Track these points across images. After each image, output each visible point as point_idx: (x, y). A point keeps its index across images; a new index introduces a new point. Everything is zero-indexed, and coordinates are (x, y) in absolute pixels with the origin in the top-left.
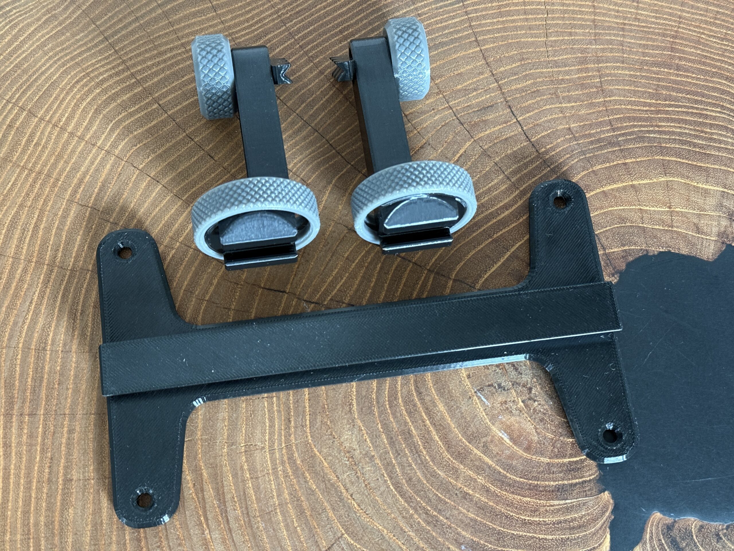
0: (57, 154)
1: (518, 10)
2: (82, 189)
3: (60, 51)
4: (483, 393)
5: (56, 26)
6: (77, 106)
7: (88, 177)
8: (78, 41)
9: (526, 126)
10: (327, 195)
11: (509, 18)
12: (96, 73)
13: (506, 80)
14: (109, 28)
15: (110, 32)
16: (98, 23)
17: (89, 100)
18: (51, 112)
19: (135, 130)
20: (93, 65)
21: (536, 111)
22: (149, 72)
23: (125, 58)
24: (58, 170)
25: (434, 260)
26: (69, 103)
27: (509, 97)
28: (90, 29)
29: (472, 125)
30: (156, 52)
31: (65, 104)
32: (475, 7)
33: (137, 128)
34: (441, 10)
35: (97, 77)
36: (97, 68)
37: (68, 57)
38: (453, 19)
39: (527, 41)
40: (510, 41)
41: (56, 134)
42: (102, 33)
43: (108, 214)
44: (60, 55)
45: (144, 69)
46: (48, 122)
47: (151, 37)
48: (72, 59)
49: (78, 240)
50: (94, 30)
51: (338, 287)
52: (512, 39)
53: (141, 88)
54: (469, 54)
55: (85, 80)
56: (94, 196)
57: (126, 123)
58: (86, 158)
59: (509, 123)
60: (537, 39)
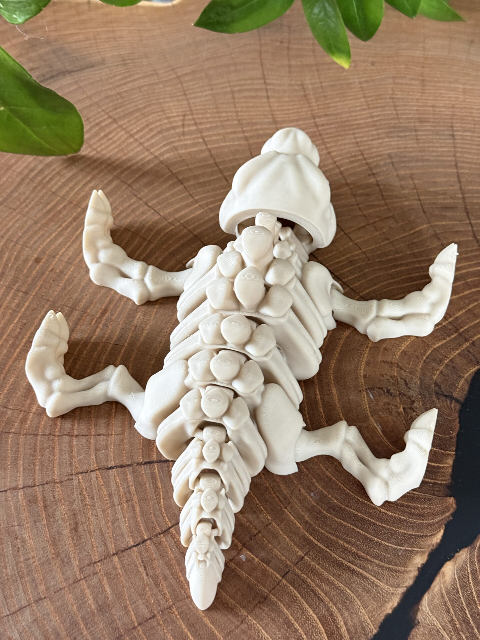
4: (372, 392)
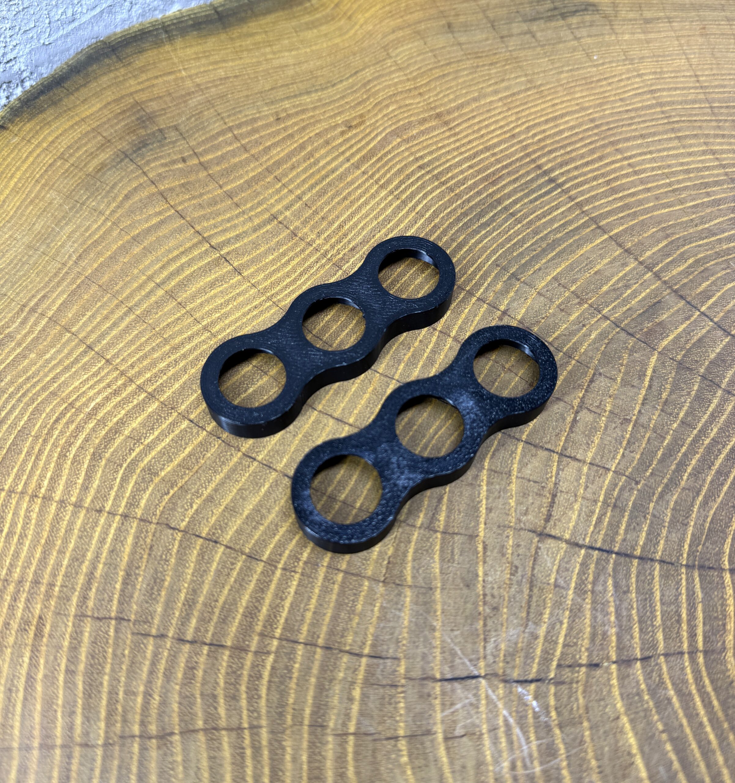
0: (43, 541)
1: (632, 182)
2: (94, 590)
3: (24, 383)
5: (14, 349)
6: (63, 456)
7: (101, 566)
8: (48, 361)
9: (715, 316)
10: (485, 488)
11: (626, 193)
12: (84, 399)
13: (660, 265)
14: (92, 331)
15: (94, 337)
16: (74, 330)
17: (80, 441)
18: (25, 477)
19: (162, 469)
20: (77, 389)
21: (719, 294)
22: (165, 378)
23: (123, 368)
24: (49, 569)
25: (686, 547)
26: (50, 456)
27: (676, 284)
28: (64, 340)
29: (647, 333)
30: (168, 347)
31: (44, 458)
32: (579, 190)
33: (164, 465)
34: (538, 202)
35: (86, 405)
36: (84, 392)
37: (38, 388)
38: (557, 209)
39: (662, 214)
40: (641, 218)
41: (37, 510)
42: (82, 341)
43: (145, 622)
44: (25, 387)
45: (156, 376)
46: (22, 493)
47: (157, 329)
48: (44, 389)
49: (105, 683)
50: (69, 340)
51: (561, 640)
52: (642, 215)
53: (157, 404)
54: (598, 245)
55: (68, 415)
56: (116, 596)
57: (145, 462)
58: (91, 537)
59: (692, 319)
60: (671, 209)
